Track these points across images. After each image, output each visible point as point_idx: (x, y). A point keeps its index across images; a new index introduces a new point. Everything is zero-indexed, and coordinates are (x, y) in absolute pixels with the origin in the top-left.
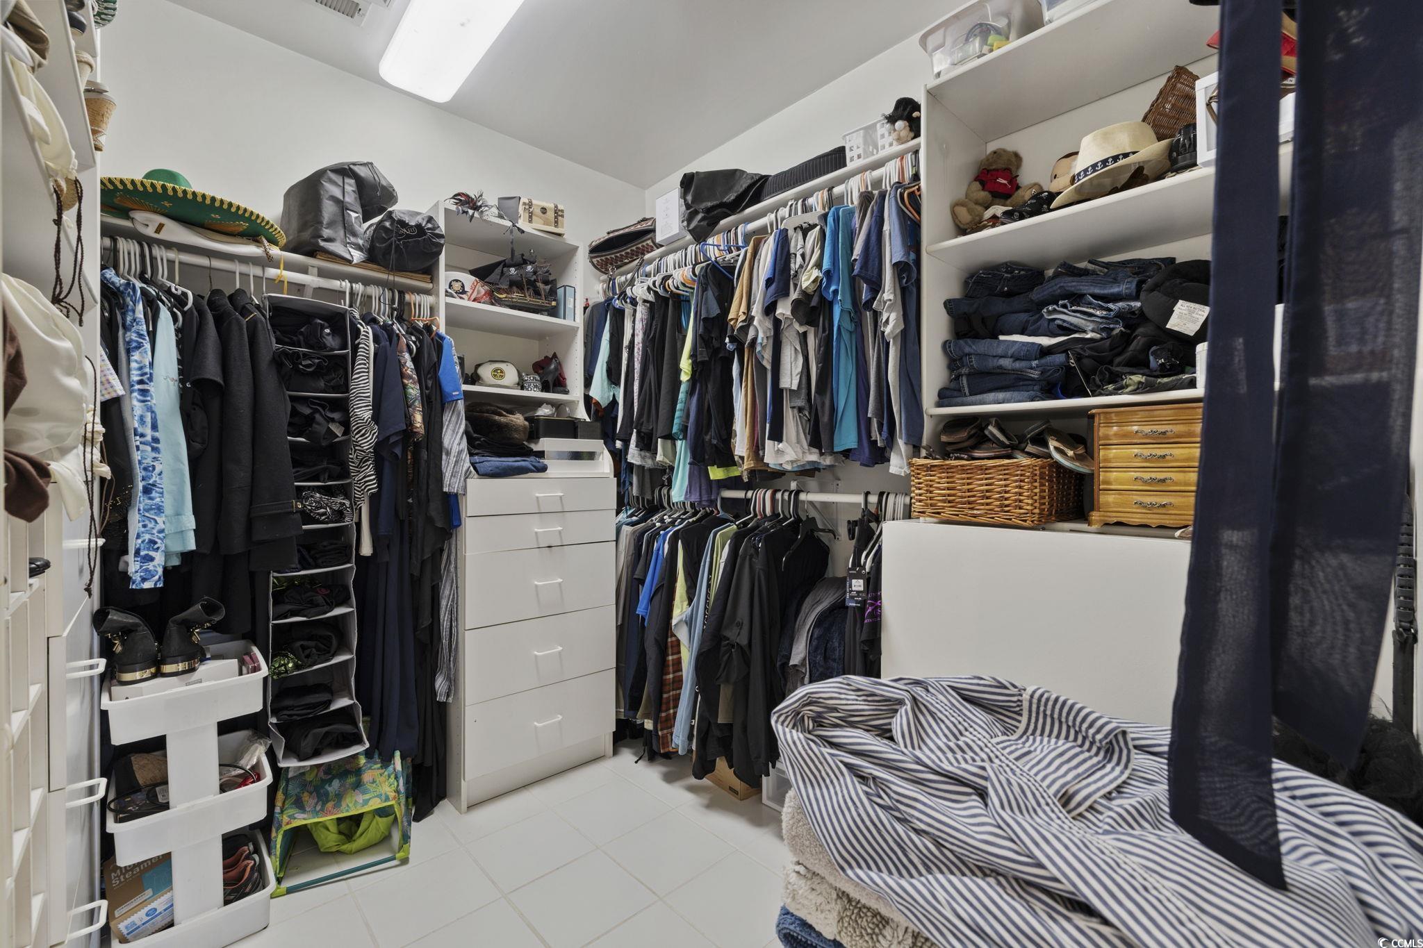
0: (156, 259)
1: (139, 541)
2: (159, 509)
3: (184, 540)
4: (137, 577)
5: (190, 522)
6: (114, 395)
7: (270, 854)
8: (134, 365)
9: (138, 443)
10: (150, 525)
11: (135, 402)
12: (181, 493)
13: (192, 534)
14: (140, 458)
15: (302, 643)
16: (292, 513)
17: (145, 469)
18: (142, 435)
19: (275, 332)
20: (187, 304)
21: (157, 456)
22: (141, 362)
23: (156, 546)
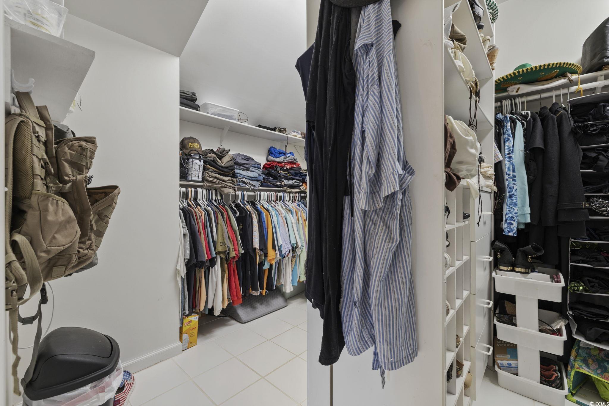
0: (517, 103)
1: (507, 216)
2: (515, 204)
3: (525, 218)
4: (506, 230)
5: (528, 210)
6: (499, 160)
7: (567, 377)
8: (506, 147)
9: (507, 178)
10: (512, 210)
11: (506, 162)
12: (524, 197)
13: (529, 216)
14: (508, 184)
15: (589, 278)
16: (583, 209)
17: (510, 188)
18: (509, 175)
19: (573, 118)
20: (528, 117)
21: (515, 183)
22: (509, 146)
23: (514, 219)
